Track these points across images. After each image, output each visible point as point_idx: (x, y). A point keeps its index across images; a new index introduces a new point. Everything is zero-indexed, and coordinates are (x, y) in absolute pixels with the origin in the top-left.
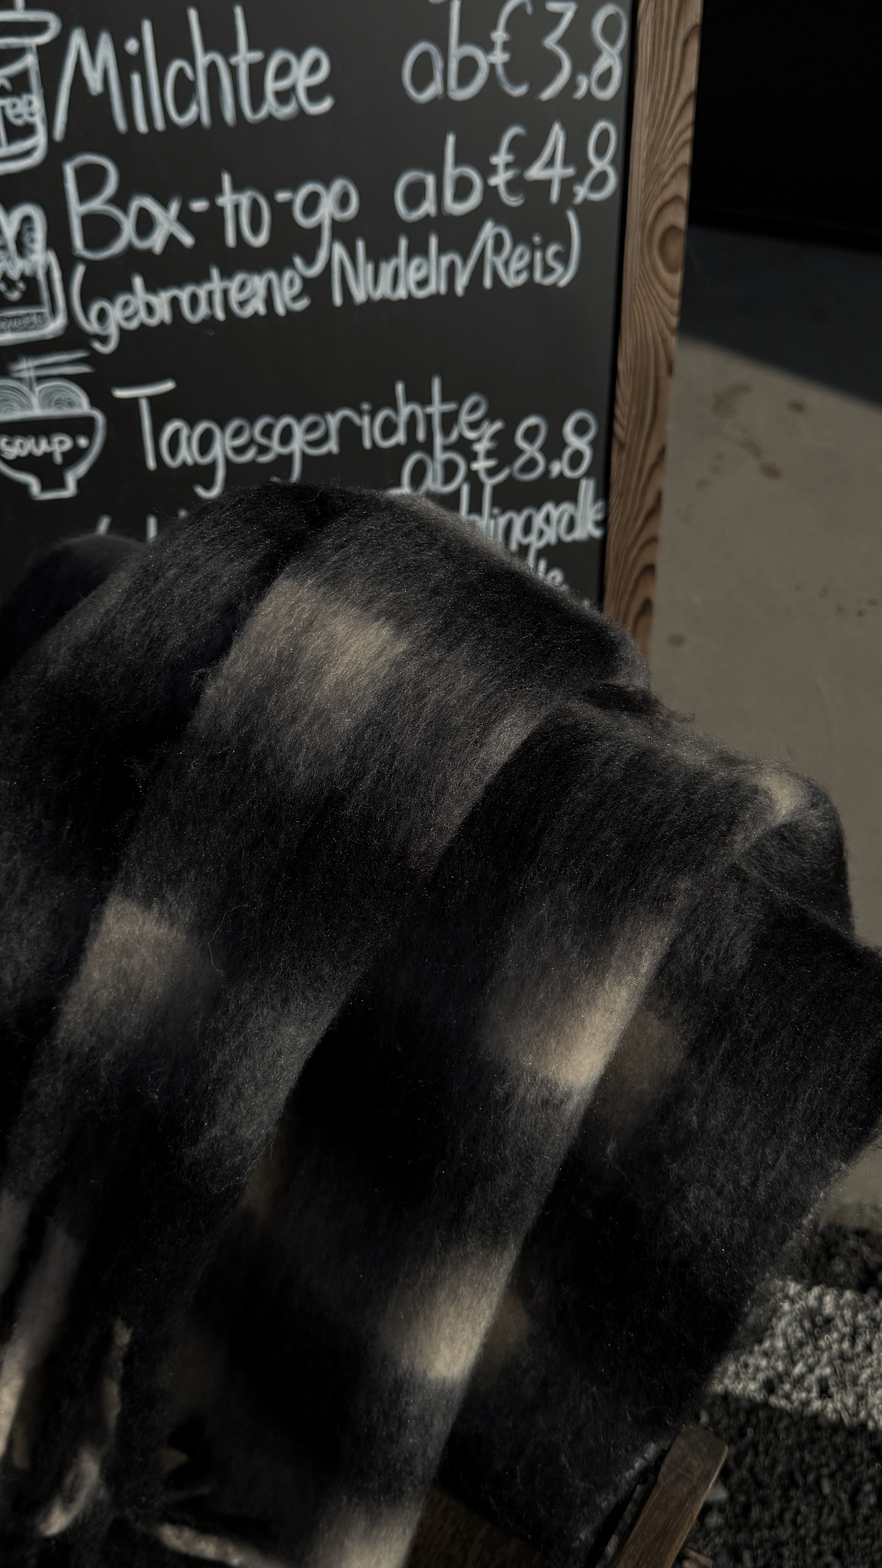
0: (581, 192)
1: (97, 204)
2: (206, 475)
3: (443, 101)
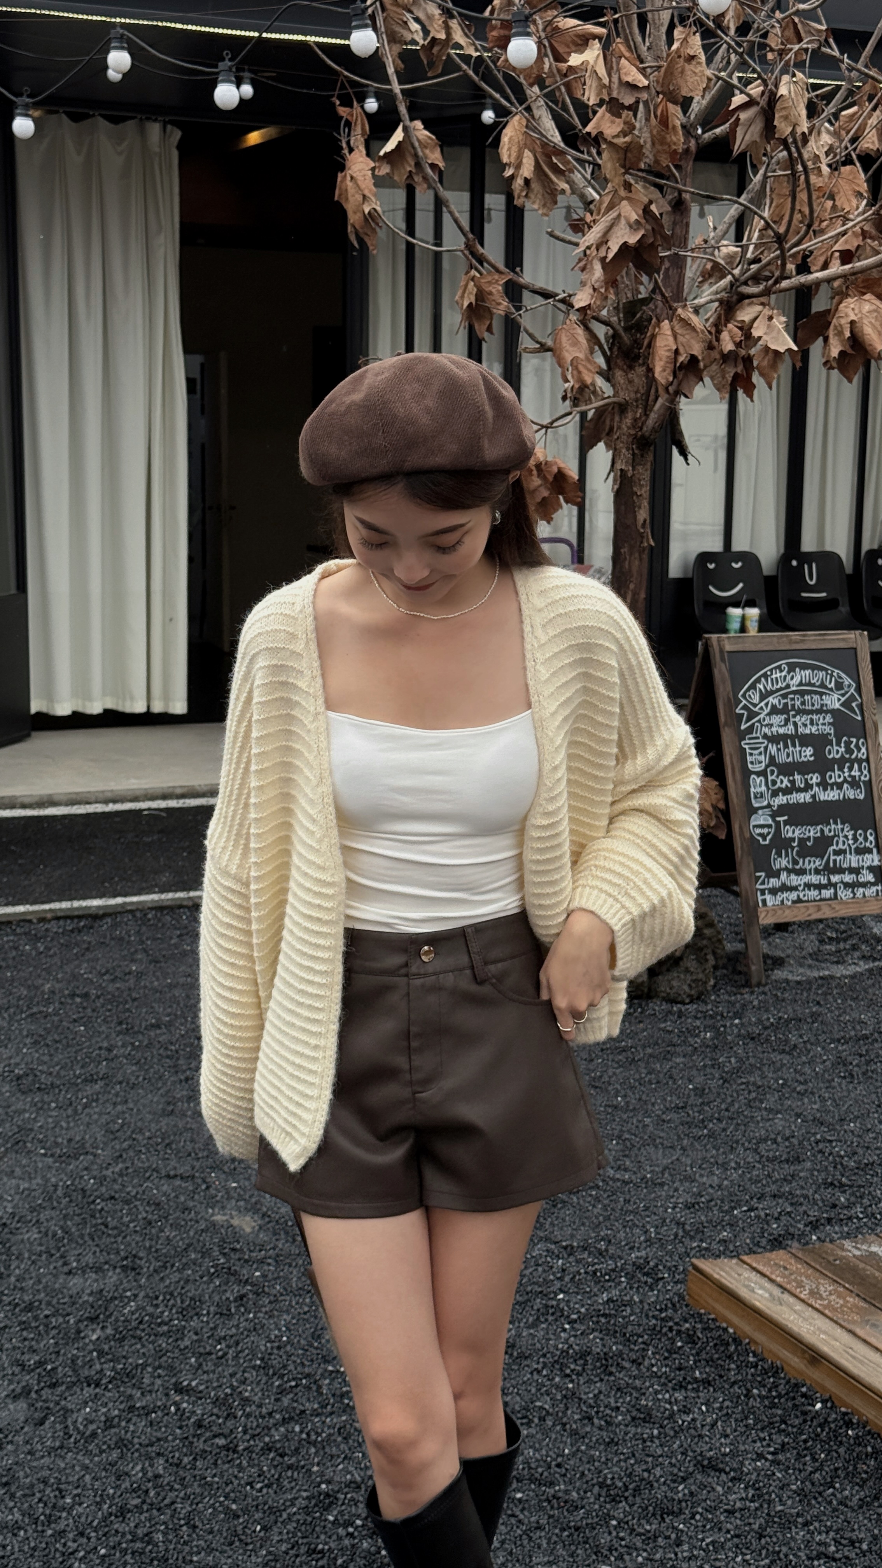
0: (863, 778)
1: (773, 777)
2: (793, 840)
3: (834, 758)
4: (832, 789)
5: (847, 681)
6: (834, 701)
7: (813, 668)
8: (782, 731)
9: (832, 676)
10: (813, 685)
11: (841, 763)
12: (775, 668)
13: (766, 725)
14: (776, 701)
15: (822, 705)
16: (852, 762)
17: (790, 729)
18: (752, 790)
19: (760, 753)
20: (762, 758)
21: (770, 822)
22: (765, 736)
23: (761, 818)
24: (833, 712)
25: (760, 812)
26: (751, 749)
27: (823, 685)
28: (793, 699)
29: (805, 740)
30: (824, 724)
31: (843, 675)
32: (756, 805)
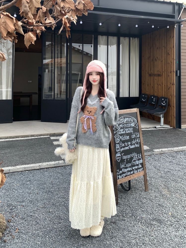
0: (139, 142)
1: (121, 144)
2: (125, 159)
3: (133, 138)
4: (133, 145)
5: (135, 120)
6: (133, 125)
7: (129, 117)
8: (123, 133)
9: (132, 119)
10: (129, 121)
11: (135, 139)
12: (121, 118)
13: (120, 132)
14: (121, 126)
15: (131, 126)
16: (137, 138)
17: (124, 132)
18: (116, 147)
19: (118, 139)
20: (119, 140)
21: (120, 155)
22: (119, 134)
23: (118, 155)
24: (133, 127)
25: (118, 153)
26: (116, 138)
27: (131, 121)
28: (125, 125)
29: (128, 134)
30: (131, 130)
31: (135, 119)
32: (117, 151)
